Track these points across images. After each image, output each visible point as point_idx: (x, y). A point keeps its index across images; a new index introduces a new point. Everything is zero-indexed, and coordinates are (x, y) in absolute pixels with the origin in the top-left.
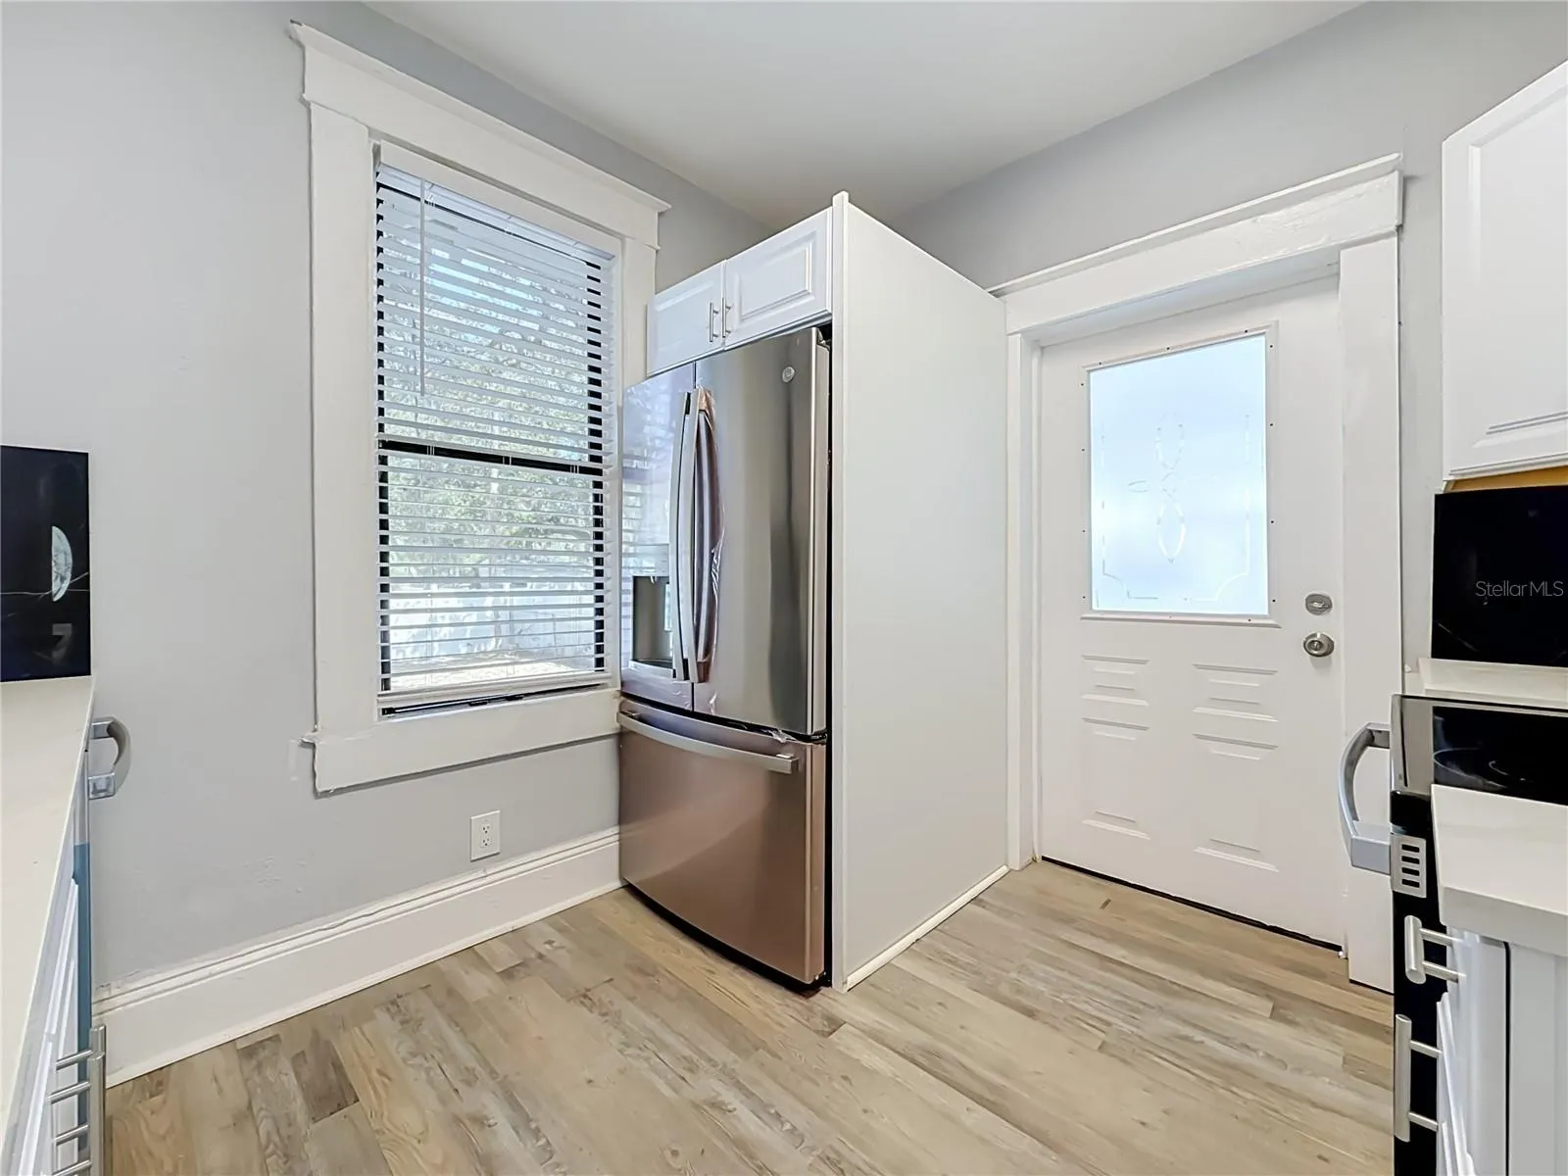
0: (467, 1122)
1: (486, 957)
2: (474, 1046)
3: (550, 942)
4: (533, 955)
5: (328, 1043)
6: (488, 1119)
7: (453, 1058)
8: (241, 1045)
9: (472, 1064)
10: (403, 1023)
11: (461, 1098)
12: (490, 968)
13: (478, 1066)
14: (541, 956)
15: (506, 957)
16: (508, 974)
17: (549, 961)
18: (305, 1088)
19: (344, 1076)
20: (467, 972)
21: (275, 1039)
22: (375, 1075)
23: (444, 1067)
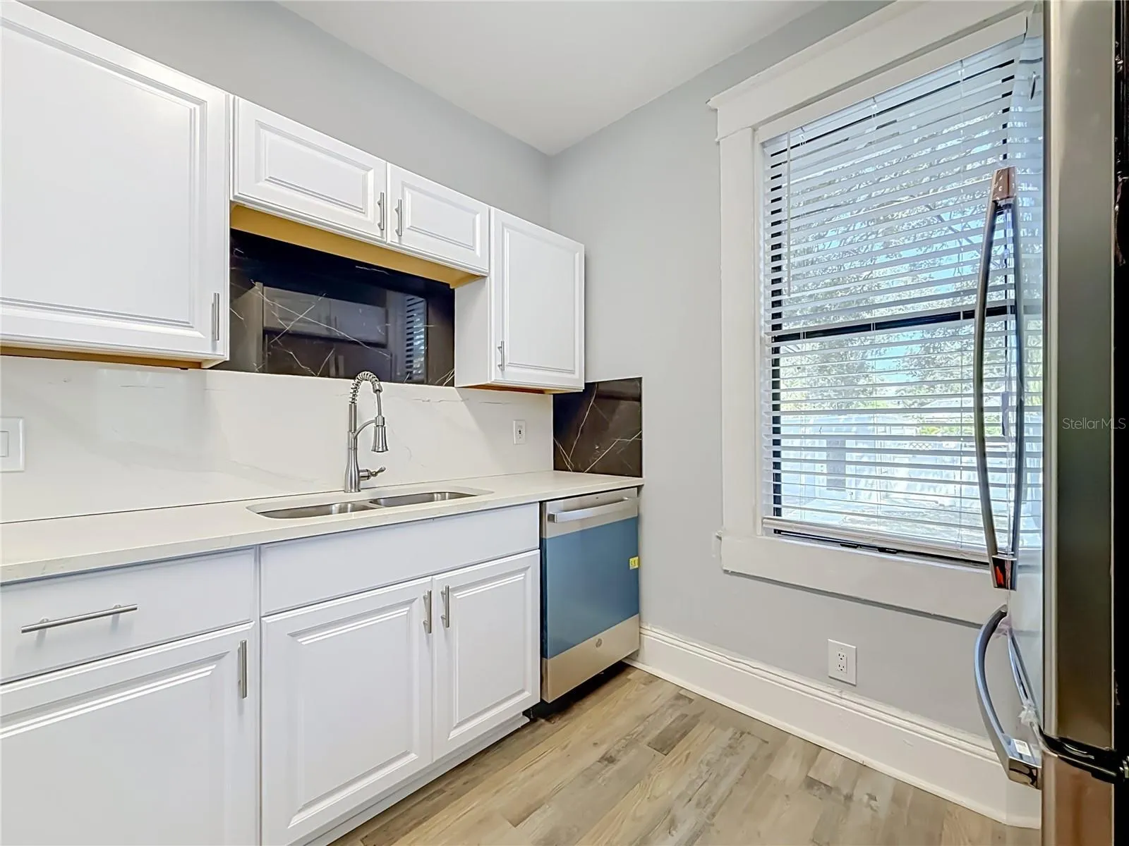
0: (669, 817)
1: (817, 763)
2: (731, 792)
3: (872, 798)
4: (845, 791)
5: (698, 721)
6: (674, 829)
7: (716, 785)
8: (682, 692)
9: (715, 799)
10: (730, 747)
11: (685, 806)
12: (809, 769)
13: (713, 804)
14: (849, 798)
15: (828, 773)
16: (811, 783)
17: (848, 808)
18: (666, 730)
19: (679, 741)
20: (795, 756)
21: (691, 700)
22: (688, 752)
23: (706, 784)
